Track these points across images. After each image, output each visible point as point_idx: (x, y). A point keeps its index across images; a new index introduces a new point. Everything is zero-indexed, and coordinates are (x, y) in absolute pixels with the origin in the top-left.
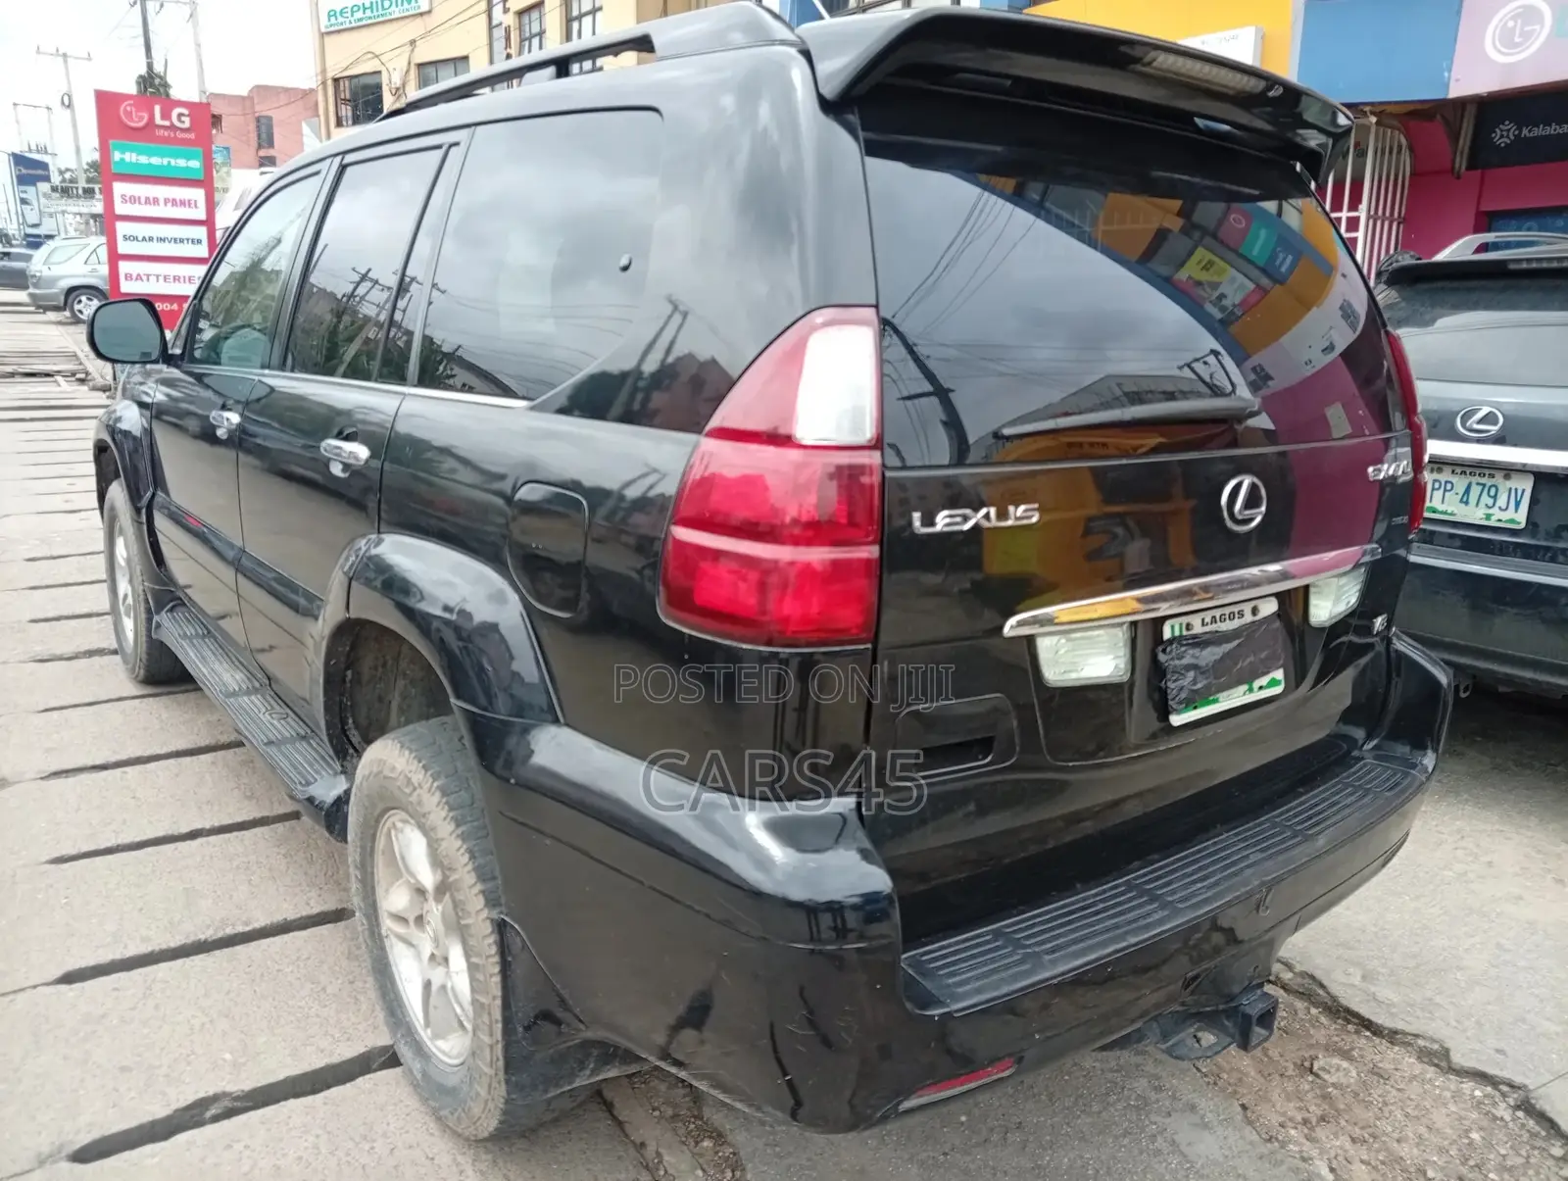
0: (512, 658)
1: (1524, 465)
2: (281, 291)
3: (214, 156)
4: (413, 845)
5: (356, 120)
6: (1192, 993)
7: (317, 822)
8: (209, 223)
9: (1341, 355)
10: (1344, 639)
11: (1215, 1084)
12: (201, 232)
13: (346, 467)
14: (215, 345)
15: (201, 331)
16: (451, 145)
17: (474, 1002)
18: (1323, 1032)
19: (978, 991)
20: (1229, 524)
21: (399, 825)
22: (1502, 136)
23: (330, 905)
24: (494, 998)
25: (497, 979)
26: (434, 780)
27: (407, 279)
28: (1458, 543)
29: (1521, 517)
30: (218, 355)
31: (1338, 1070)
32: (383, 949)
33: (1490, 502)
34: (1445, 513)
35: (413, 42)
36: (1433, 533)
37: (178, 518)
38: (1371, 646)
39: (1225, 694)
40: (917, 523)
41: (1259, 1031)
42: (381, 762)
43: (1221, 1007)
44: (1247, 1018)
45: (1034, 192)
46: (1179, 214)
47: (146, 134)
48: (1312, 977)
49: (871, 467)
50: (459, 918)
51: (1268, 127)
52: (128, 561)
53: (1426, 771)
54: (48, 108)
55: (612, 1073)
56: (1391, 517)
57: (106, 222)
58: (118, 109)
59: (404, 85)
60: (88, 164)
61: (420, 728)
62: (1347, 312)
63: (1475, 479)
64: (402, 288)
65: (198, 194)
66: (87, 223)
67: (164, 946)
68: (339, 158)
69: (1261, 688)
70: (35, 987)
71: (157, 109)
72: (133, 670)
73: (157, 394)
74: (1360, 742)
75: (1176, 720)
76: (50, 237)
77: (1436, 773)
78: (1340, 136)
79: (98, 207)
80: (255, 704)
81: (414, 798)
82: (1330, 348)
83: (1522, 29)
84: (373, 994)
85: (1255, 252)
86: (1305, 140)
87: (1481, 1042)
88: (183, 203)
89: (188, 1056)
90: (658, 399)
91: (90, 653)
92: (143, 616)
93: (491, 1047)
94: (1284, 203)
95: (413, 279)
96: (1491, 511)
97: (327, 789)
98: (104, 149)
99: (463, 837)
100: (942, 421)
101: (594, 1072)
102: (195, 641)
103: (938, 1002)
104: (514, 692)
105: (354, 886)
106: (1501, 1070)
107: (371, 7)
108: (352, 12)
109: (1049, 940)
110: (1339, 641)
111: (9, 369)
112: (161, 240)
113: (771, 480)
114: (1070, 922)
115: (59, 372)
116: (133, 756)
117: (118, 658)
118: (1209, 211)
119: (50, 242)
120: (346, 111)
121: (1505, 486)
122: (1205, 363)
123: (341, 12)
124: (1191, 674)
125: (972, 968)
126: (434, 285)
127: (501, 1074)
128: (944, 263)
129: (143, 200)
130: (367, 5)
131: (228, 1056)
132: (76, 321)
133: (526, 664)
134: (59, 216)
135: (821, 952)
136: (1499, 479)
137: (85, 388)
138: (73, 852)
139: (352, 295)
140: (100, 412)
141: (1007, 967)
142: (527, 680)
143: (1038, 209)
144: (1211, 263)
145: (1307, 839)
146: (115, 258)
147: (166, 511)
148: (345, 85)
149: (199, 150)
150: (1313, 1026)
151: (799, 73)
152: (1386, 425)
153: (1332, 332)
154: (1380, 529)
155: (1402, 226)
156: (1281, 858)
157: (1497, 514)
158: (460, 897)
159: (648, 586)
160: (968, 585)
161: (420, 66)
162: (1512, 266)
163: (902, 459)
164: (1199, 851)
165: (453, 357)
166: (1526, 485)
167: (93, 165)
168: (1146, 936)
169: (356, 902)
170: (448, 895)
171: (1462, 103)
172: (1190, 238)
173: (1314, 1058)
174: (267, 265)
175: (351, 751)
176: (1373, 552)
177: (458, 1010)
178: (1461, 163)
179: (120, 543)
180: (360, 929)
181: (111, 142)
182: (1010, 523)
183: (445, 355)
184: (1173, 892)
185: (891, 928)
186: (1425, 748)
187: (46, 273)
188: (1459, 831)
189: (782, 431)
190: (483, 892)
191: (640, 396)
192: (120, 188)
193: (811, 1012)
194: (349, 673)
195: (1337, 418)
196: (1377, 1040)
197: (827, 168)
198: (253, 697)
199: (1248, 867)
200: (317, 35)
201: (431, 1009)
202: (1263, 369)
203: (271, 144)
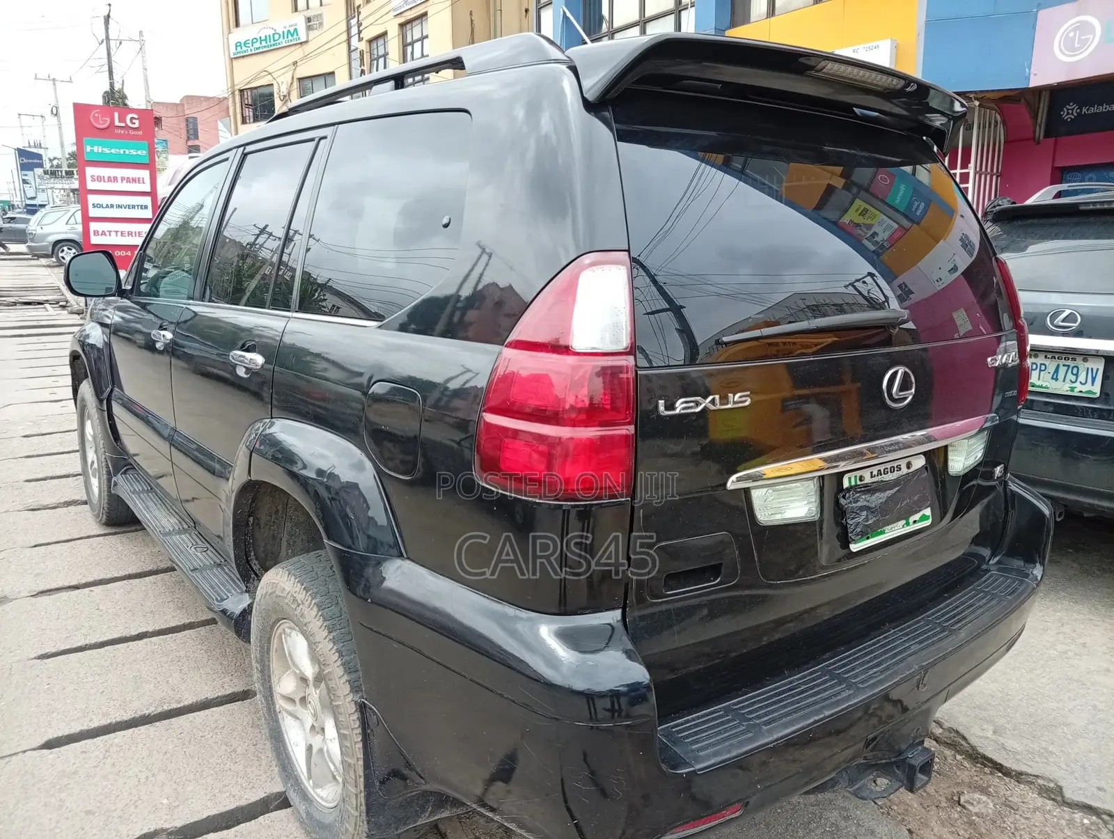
0: (368, 508)
1: (1098, 351)
2: (202, 242)
3: (156, 146)
4: (298, 646)
5: (256, 119)
6: (871, 751)
7: (229, 627)
8: (152, 194)
9: (962, 274)
10: (974, 482)
11: (889, 814)
12: (147, 201)
13: (248, 370)
14: (155, 282)
15: (146, 270)
16: (321, 138)
17: (343, 762)
18: (966, 773)
19: (715, 754)
20: (889, 402)
21: (288, 631)
22: (1068, 114)
23: (239, 688)
24: (358, 759)
25: (360, 745)
26: (313, 599)
27: (291, 232)
28: (1051, 409)
29: (1097, 389)
30: (157, 290)
31: (979, 802)
32: (277, 721)
33: (1073, 378)
34: (1041, 387)
35: (295, 63)
36: (1032, 401)
37: (129, 406)
38: (993, 488)
39: (889, 527)
40: (662, 408)
41: (921, 777)
42: (275, 585)
43: (893, 760)
44: (912, 767)
45: (737, 163)
46: (841, 176)
47: (108, 132)
48: (957, 732)
49: (627, 367)
50: (332, 700)
51: (905, 113)
52: (94, 437)
53: (1037, 579)
54: (42, 116)
55: (446, 814)
56: (1004, 392)
57: (81, 194)
58: (90, 115)
59: (289, 94)
60: (69, 154)
61: (303, 559)
62: (966, 243)
63: (1062, 362)
64: (288, 239)
65: (145, 174)
66: (68, 196)
67: (119, 719)
68: (242, 149)
69: (915, 522)
70: (25, 752)
71: (116, 115)
72: (97, 516)
73: (115, 317)
74: (987, 559)
75: (854, 547)
76: (43, 206)
77: (1044, 580)
78: (958, 119)
79: (75, 184)
80: (184, 541)
81: (297, 612)
82: (955, 269)
83: (1079, 38)
84: (270, 753)
85: (898, 201)
86: (931, 121)
87: (1086, 782)
88: (134, 180)
89: (136, 801)
90: (471, 315)
91: (68, 504)
92: (105, 477)
93: (356, 795)
94: (918, 167)
95: (296, 232)
96: (1074, 385)
97: (236, 604)
98: (79, 143)
99: (334, 641)
100: (676, 329)
101: (432, 813)
102: (141, 495)
103: (686, 764)
104: (370, 533)
105: (256, 675)
106: (1103, 803)
107: (266, 40)
108: (253, 43)
109: (766, 715)
110: (971, 484)
111: (12, 300)
112: (119, 206)
113: (554, 379)
114: (780, 701)
115: (47, 301)
116: (97, 578)
117: (87, 507)
118: (862, 174)
119: (43, 210)
120: (249, 113)
121: (1083, 366)
122: (864, 282)
123: (245, 44)
124: (864, 513)
125: (709, 737)
126: (310, 236)
127: (364, 815)
128: (675, 215)
129: (106, 180)
130: (263, 38)
131: (165, 801)
132: (61, 265)
133: (378, 512)
134: (50, 191)
135: (597, 728)
136: (1079, 362)
137: (66, 312)
138: (54, 650)
139: (253, 244)
140: (76, 329)
141: (736, 736)
142: (379, 524)
143: (741, 175)
144: (866, 210)
145: (952, 632)
146: (87, 220)
147: (121, 402)
148: (248, 94)
149: (145, 143)
150: (960, 769)
151: (568, 82)
152: (998, 327)
153: (956, 257)
154: (997, 400)
155: (999, 178)
156: (933, 648)
157: (1079, 387)
158: (331, 684)
159: (467, 452)
160: (698, 449)
161: (300, 79)
162: (1082, 208)
163: (650, 361)
164: (874, 644)
165: (325, 287)
166: (1099, 366)
167: (72, 155)
168: (837, 710)
169: (257, 686)
170: (323, 684)
171: (1039, 91)
172: (850, 192)
173: (960, 794)
174: (193, 224)
175: (253, 576)
176: (993, 419)
177: (332, 768)
178: (1040, 132)
179: (88, 424)
180: (260, 706)
181: (85, 139)
182: (729, 406)
183: (319, 285)
184: (856, 676)
185: (650, 707)
186: (1034, 562)
187: (39, 231)
188: (1060, 620)
189: (562, 343)
190: (349, 681)
191: (458, 314)
192: (90, 171)
193: (592, 773)
194: (251, 519)
195: (962, 320)
196: (1007, 779)
197: (589, 147)
198: (183, 536)
199: (910, 655)
200: (228, 61)
201: (313, 765)
202: (906, 286)
203: (197, 137)
